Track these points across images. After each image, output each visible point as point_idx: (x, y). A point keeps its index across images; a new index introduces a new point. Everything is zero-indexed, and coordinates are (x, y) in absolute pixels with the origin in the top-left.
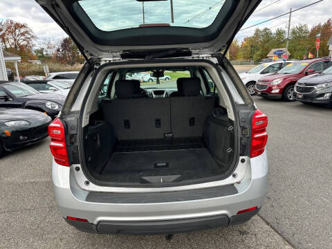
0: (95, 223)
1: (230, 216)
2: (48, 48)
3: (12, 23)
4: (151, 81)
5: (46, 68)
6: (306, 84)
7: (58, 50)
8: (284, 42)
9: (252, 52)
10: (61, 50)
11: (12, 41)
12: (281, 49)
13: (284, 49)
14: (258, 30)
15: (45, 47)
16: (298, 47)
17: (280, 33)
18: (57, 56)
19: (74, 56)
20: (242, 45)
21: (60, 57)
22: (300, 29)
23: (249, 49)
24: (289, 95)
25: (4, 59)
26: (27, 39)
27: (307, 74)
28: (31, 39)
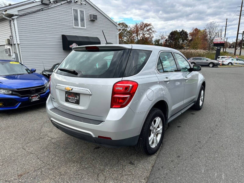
3: (143, 24)
7: (166, 41)
11: (142, 35)
15: (160, 38)
28: (152, 33)
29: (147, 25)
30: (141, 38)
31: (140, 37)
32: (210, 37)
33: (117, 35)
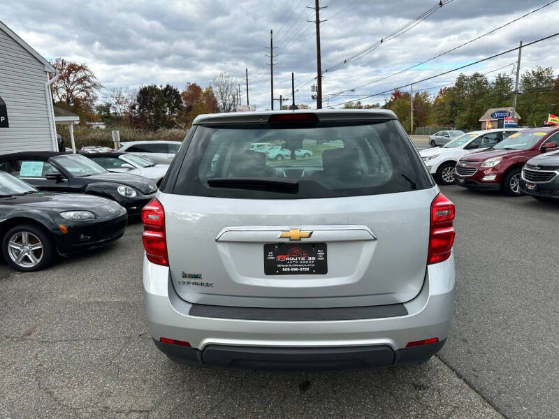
0: (200, 347)
1: (396, 348)
2: (118, 103)
3: (64, 63)
4: (280, 158)
5: (116, 135)
6: (542, 167)
7: (133, 107)
8: (510, 97)
9: (453, 114)
10: (137, 107)
11: (63, 91)
12: (504, 109)
13: (509, 109)
14: (462, 78)
15: (113, 101)
16: (534, 107)
17: (502, 82)
18: (131, 117)
19: (157, 116)
20: (435, 102)
21: (135, 118)
22: (539, 76)
23: (448, 107)
24: (513, 186)
25: (55, 119)
26: (86, 89)
27: (544, 151)
28: (92, 88)
29: (73, 68)
30: (64, 100)
31: (60, 96)
32: (224, 104)
33: (47, 89)
